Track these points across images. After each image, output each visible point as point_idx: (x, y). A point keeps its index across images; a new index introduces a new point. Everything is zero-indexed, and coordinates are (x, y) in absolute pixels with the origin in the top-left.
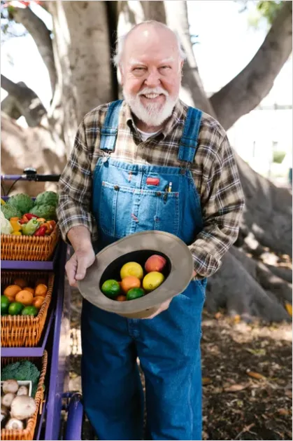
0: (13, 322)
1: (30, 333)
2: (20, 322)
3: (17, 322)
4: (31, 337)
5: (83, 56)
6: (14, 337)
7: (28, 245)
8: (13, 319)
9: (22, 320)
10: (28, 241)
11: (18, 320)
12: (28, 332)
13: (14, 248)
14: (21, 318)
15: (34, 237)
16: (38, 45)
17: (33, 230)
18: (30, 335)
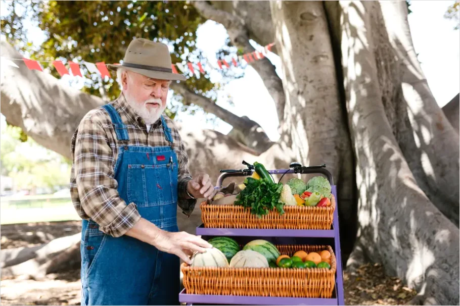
0: (311, 273)
1: (325, 284)
2: (317, 274)
3: (314, 273)
4: (327, 289)
5: (311, 82)
6: (312, 289)
7: (312, 215)
8: (311, 270)
9: (319, 272)
10: (313, 210)
11: (316, 272)
12: (323, 284)
13: (300, 218)
14: (318, 270)
15: (318, 208)
16: (264, 80)
17: (315, 201)
18: (325, 287)
